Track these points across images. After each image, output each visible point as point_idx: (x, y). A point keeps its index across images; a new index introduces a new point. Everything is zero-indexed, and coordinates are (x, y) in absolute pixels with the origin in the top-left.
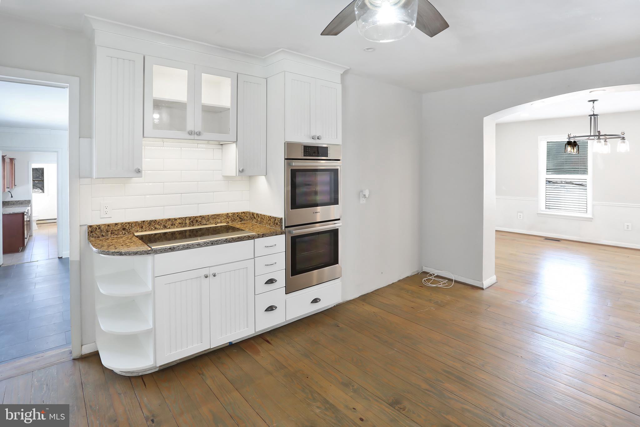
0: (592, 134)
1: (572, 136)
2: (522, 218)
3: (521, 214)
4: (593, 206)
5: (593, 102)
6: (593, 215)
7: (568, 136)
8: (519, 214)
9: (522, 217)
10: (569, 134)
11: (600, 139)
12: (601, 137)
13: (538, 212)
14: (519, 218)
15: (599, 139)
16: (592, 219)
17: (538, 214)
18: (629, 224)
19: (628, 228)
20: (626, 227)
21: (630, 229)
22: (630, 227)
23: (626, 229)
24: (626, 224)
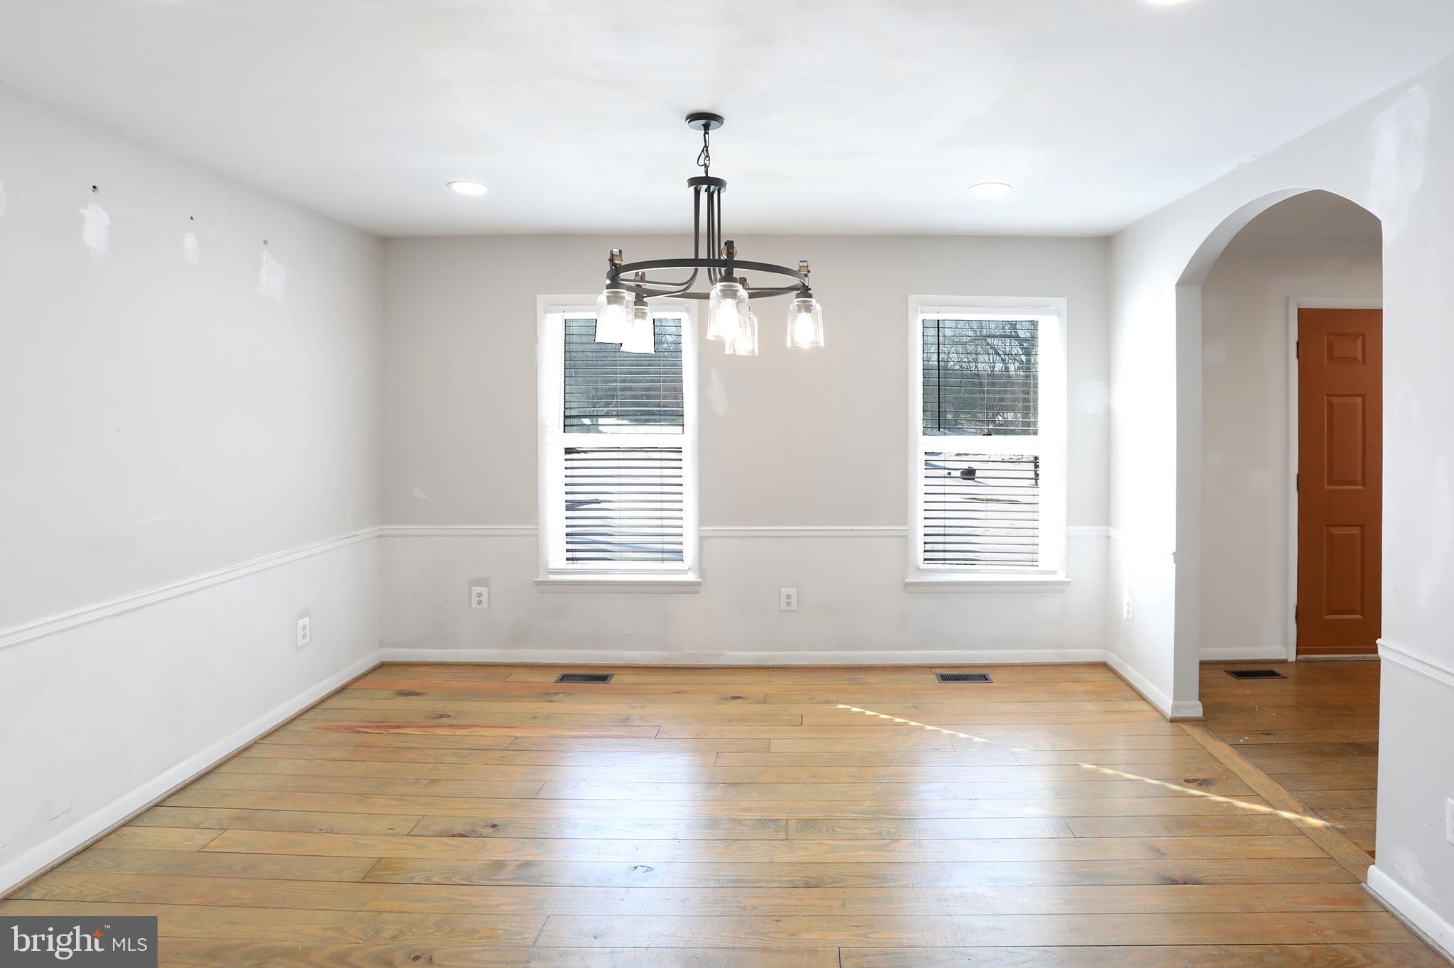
0: (703, 255)
1: (626, 261)
2: (485, 605)
3: (483, 590)
4: (702, 539)
5: (706, 128)
6: (702, 572)
7: (611, 260)
8: (476, 589)
9: (485, 599)
10: (616, 251)
11: (735, 280)
12: (738, 272)
13: (537, 577)
14: (474, 605)
15: (729, 277)
16: (699, 584)
17: (539, 583)
18: (792, 591)
19: (788, 604)
20: (784, 600)
21: (794, 606)
22: (794, 600)
23: (784, 606)
24: (785, 591)
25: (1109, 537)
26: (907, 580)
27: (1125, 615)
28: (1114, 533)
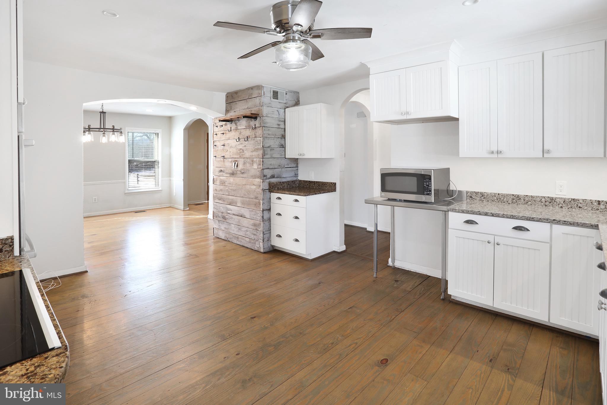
18: (96, 197)
19: (95, 201)
20: (94, 200)
21: (97, 201)
22: (96, 200)
23: (94, 201)
24: (94, 198)
25: (170, 180)
26: (126, 192)
27: (174, 195)
28: (171, 179)
